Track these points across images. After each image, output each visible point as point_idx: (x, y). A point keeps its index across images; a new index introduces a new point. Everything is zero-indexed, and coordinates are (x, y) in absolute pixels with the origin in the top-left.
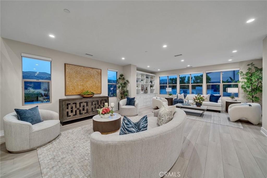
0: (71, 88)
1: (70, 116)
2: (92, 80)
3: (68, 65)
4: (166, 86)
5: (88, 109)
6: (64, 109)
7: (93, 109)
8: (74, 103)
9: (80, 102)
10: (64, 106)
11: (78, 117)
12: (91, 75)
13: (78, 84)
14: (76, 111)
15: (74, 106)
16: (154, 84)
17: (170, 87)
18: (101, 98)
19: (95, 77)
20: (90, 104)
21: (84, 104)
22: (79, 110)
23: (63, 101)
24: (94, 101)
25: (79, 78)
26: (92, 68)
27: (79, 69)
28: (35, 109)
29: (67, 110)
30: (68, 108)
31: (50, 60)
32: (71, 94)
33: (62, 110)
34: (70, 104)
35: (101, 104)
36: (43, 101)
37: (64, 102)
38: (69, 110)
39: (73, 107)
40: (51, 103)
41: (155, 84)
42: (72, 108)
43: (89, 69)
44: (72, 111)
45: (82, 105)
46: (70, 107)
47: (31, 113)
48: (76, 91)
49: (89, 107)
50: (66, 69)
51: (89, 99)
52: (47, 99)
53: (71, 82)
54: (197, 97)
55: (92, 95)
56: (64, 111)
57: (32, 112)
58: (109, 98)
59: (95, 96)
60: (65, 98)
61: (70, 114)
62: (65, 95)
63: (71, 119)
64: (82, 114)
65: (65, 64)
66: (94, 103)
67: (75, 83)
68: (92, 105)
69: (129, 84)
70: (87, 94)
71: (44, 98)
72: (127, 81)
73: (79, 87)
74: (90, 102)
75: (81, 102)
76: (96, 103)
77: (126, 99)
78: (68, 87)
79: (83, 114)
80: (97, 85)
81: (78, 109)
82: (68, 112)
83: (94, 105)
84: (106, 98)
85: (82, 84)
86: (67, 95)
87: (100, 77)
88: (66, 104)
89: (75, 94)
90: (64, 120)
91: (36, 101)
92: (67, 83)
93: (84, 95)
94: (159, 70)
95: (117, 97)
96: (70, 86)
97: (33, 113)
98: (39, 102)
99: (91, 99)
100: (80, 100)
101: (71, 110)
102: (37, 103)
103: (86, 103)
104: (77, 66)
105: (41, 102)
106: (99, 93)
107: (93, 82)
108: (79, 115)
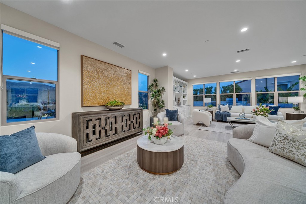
0: (90, 95)
1: (92, 140)
2: (120, 84)
3: (87, 59)
4: (203, 96)
5: (117, 127)
6: (82, 129)
7: (124, 127)
8: (97, 119)
9: (105, 117)
10: (82, 124)
11: (104, 141)
12: (118, 78)
13: (101, 90)
14: (100, 132)
15: (97, 123)
17: (206, 97)
18: (133, 111)
19: (124, 80)
20: (119, 120)
21: (112, 119)
22: (104, 130)
23: (81, 115)
24: (124, 116)
25: (102, 80)
26: (120, 67)
27: (102, 66)
28: (28, 132)
29: (87, 131)
30: (87, 128)
31: (58, 45)
32: (91, 105)
33: (79, 130)
34: (91, 120)
35: (133, 119)
36: (41, 117)
37: (81, 118)
38: (90, 131)
39: (95, 125)
40: (58, 119)
41: (188, 94)
42: (94, 127)
43: (116, 67)
44: (94, 133)
45: (109, 121)
46: (91, 125)
47: (19, 144)
48: (99, 99)
49: (119, 124)
50: (84, 65)
51: (118, 113)
52: (46, 114)
53: (91, 85)
54: (259, 108)
55: (122, 107)
56: (82, 132)
57: (19, 141)
58: (143, 111)
59: (125, 108)
61: (91, 137)
62: (82, 106)
63: (93, 145)
64: (109, 136)
65: (82, 57)
66: (124, 118)
67: (97, 88)
68: (122, 122)
69: (164, 93)
70: (115, 104)
71: (43, 113)
72: (163, 88)
73: (103, 94)
74: (120, 116)
75: (107, 117)
76: (128, 118)
77: (166, 112)
78: (86, 93)
79: (111, 136)
80: (126, 92)
81: (103, 128)
82: (88, 134)
83: (125, 122)
84: (139, 112)
86: (84, 105)
87: (130, 81)
88: (85, 120)
90: (82, 148)
91: (31, 117)
92: (85, 86)
93: (111, 106)
94: (195, 76)
95: (148, 110)
96: (88, 92)
97: (22, 142)
98: (36, 118)
99: (121, 113)
100: (106, 114)
101: (93, 130)
102: (33, 119)
103: (114, 119)
104: (99, 62)
105: (39, 118)
106: (128, 104)
107: (121, 88)
108: (104, 138)
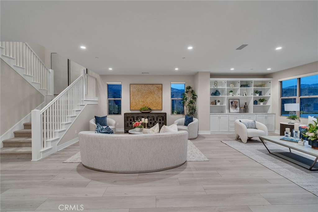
0: (134, 104)
1: (130, 127)
2: (152, 96)
3: (132, 85)
4: (295, 99)
6: (125, 121)
7: (149, 124)
8: (132, 117)
12: (151, 92)
13: (139, 101)
15: (132, 119)
16: (269, 96)
19: (156, 93)
25: (140, 95)
26: (152, 84)
27: (140, 87)
29: (127, 122)
32: (134, 110)
34: (129, 117)
35: (157, 120)
37: (125, 115)
38: (129, 122)
40: (121, 115)
41: (271, 96)
43: (149, 85)
44: (131, 123)
45: (139, 119)
46: (129, 119)
48: (138, 106)
50: (131, 89)
53: (134, 99)
55: (149, 111)
59: (152, 112)
60: (130, 112)
61: (129, 125)
65: (130, 84)
66: (149, 118)
67: (137, 100)
73: (140, 103)
74: (146, 117)
76: (152, 119)
78: (132, 103)
80: (157, 101)
83: (149, 121)
84: (162, 115)
85: (142, 100)
86: (131, 109)
87: (161, 93)
88: (127, 117)
89: (137, 109)
90: (126, 129)
93: (143, 111)
95: (184, 115)
104: (138, 85)
106: (159, 109)
107: (153, 98)
